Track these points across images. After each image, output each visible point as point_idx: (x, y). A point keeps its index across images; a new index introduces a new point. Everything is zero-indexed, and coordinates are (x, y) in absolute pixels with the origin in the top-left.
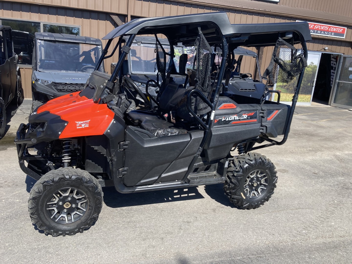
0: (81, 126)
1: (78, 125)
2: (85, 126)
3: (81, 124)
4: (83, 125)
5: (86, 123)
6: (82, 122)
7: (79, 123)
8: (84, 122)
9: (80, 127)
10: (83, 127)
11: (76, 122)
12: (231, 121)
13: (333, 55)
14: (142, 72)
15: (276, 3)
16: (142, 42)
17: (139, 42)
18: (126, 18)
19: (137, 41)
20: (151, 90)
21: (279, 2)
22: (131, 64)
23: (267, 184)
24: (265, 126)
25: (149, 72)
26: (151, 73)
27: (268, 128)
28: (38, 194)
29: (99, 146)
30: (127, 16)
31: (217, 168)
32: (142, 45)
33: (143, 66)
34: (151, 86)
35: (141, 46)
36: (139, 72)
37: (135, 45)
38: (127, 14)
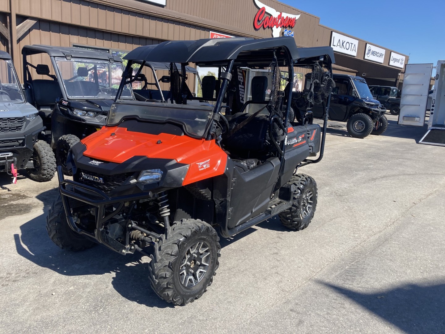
0: (203, 167)
1: (200, 167)
2: (206, 167)
3: (203, 165)
4: (204, 166)
5: (207, 163)
6: (203, 163)
7: (200, 164)
8: (205, 162)
9: (202, 169)
10: (205, 168)
11: (197, 163)
12: (293, 145)
13: (243, 69)
14: (82, 97)
15: (162, 6)
16: (73, 56)
17: (68, 56)
18: (8, 17)
19: (65, 54)
20: (102, 119)
21: (166, 6)
22: (65, 86)
23: (312, 202)
24: (311, 146)
25: (91, 96)
26: (94, 97)
27: (313, 147)
28: (175, 257)
29: (206, 188)
30: (10, 14)
31: (278, 194)
32: (73, 60)
33: (81, 88)
34: (101, 115)
35: (71, 60)
36: (78, 97)
37: (63, 60)
38: (9, 11)
